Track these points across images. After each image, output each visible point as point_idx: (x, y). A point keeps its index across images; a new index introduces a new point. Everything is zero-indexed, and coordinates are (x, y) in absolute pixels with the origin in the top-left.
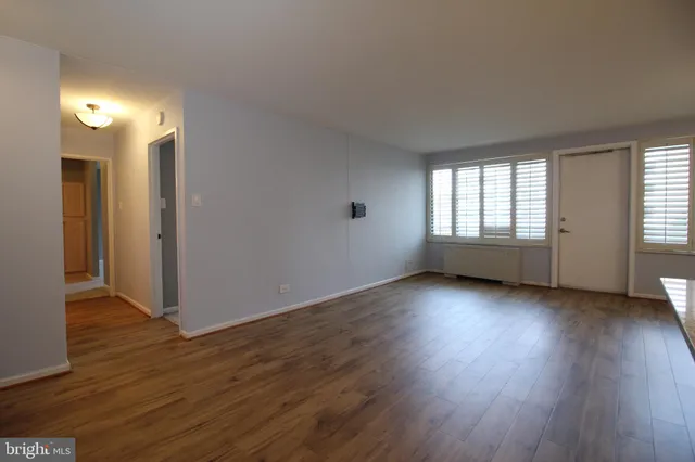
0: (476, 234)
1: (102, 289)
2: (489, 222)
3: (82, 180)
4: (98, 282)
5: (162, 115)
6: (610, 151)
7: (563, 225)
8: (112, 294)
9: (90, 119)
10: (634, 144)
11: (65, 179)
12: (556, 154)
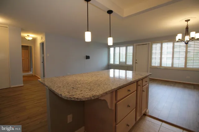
0: (118, 63)
1: (31, 74)
2: (121, 60)
3: (28, 49)
4: (31, 73)
5: (42, 37)
6: (146, 44)
7: (137, 62)
8: (34, 75)
9: (28, 38)
10: (150, 43)
11: (22, 49)
12: (135, 45)
